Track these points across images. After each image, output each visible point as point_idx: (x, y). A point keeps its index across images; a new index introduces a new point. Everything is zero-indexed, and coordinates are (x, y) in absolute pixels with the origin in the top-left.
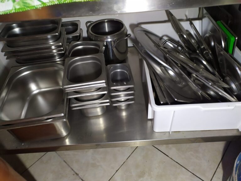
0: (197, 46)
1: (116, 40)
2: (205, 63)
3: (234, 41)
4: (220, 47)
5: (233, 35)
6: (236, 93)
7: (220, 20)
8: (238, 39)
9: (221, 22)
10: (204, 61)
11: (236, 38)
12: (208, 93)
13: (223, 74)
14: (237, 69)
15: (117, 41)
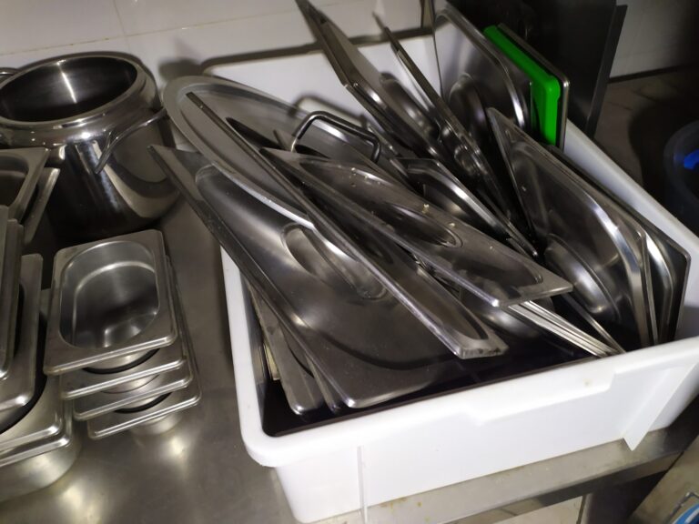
0: (429, 128)
1: (107, 132)
2: (461, 193)
3: (558, 97)
4: (509, 122)
5: (549, 72)
6: (600, 309)
7: (494, 22)
8: (570, 86)
9: (499, 29)
10: (458, 186)
11: (566, 84)
12: (492, 318)
13: (537, 228)
14: (599, 212)
15: (112, 138)
